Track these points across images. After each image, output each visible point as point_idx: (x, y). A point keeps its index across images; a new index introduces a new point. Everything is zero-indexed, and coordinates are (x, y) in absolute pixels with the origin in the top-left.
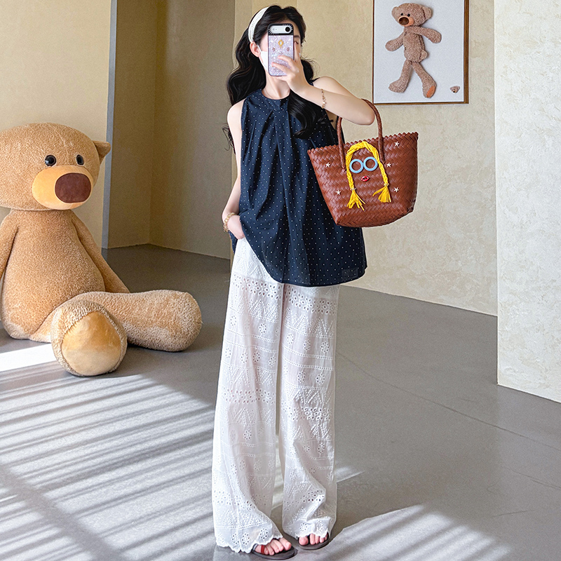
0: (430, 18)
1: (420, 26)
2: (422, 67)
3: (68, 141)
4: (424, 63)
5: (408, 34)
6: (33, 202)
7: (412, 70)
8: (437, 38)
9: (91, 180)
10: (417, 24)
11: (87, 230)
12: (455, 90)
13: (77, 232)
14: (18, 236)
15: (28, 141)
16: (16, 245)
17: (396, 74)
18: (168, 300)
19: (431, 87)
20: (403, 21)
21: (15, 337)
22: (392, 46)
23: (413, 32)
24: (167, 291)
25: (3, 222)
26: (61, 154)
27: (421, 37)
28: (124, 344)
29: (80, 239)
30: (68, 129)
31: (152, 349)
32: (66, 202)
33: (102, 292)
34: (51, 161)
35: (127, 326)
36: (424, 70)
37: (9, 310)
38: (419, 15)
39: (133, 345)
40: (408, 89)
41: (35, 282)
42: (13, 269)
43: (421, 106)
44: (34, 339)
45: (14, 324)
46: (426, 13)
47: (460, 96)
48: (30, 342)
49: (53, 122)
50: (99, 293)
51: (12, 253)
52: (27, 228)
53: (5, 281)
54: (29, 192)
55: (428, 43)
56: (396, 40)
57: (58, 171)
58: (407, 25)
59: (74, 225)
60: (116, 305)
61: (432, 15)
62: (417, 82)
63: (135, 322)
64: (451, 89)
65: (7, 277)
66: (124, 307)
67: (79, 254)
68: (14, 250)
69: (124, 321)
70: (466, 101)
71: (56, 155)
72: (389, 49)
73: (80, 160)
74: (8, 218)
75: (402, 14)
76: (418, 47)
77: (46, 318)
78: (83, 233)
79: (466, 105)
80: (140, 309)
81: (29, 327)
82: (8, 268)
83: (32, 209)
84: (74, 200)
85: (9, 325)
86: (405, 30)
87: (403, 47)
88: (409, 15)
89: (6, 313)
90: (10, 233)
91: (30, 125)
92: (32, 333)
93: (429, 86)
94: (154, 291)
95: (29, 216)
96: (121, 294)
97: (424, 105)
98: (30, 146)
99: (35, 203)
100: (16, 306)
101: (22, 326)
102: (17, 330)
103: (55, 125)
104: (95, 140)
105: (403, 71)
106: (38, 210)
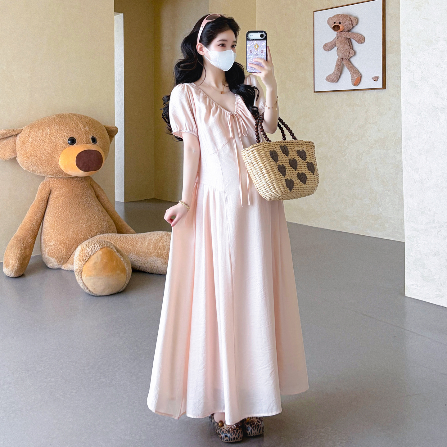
0: (356, 25)
1: (349, 31)
2: (351, 63)
3: (84, 127)
4: (352, 60)
5: (340, 38)
6: (60, 172)
7: (343, 65)
8: (361, 40)
9: (103, 155)
10: (346, 29)
11: (102, 190)
12: (376, 79)
13: (95, 192)
14: (51, 196)
15: (54, 127)
16: (50, 202)
17: (331, 69)
18: (162, 237)
19: (357, 78)
20: (336, 28)
21: (51, 268)
22: (328, 47)
23: (343, 36)
24: (161, 232)
25: (40, 186)
26: (80, 136)
27: (349, 40)
28: (129, 270)
29: (98, 197)
30: (85, 117)
31: (152, 274)
32: (85, 171)
33: (114, 234)
34: (73, 141)
35: (133, 257)
36: (352, 65)
37: (46, 247)
38: (348, 22)
39: (136, 271)
40: (340, 80)
41: (64, 229)
42: (48, 220)
43: (350, 92)
44: (65, 269)
45: (50, 258)
46: (353, 21)
47: (379, 84)
48: (62, 271)
49: (73, 113)
50: (111, 234)
51: (47, 208)
52: (57, 190)
53: (43, 228)
54: (57, 164)
55: (355, 43)
56: (331, 42)
57: (78, 149)
58: (338, 31)
59: (93, 187)
60: (124, 241)
61: (358, 22)
62: (347, 75)
63: (138, 254)
64: (372, 78)
65: (44, 226)
66: (130, 242)
67: (96, 208)
68: (48, 206)
69: (130, 253)
70: (384, 87)
71: (76, 136)
72: (325, 50)
73: (94, 140)
74: (43, 183)
75: (335, 23)
76: (347, 47)
77: (73, 252)
78: (99, 192)
79: (384, 90)
80: (142, 243)
81: (60, 259)
82: (44, 219)
83: (61, 177)
84: (90, 169)
85: (46, 258)
86: (337, 35)
87: (336, 48)
88: (340, 23)
89: (43, 249)
90: (45, 193)
91: (57, 115)
92: (63, 264)
93: (356, 77)
94: (152, 232)
95: (58, 182)
96: (128, 234)
97: (353, 92)
98: (57, 130)
99: (62, 173)
100: (51, 244)
101: (56, 259)
102: (53, 262)
103: (74, 115)
104: (105, 125)
105: (336, 66)
106: (65, 177)
